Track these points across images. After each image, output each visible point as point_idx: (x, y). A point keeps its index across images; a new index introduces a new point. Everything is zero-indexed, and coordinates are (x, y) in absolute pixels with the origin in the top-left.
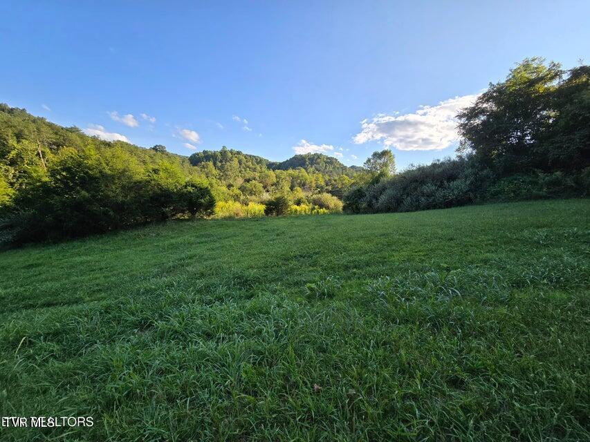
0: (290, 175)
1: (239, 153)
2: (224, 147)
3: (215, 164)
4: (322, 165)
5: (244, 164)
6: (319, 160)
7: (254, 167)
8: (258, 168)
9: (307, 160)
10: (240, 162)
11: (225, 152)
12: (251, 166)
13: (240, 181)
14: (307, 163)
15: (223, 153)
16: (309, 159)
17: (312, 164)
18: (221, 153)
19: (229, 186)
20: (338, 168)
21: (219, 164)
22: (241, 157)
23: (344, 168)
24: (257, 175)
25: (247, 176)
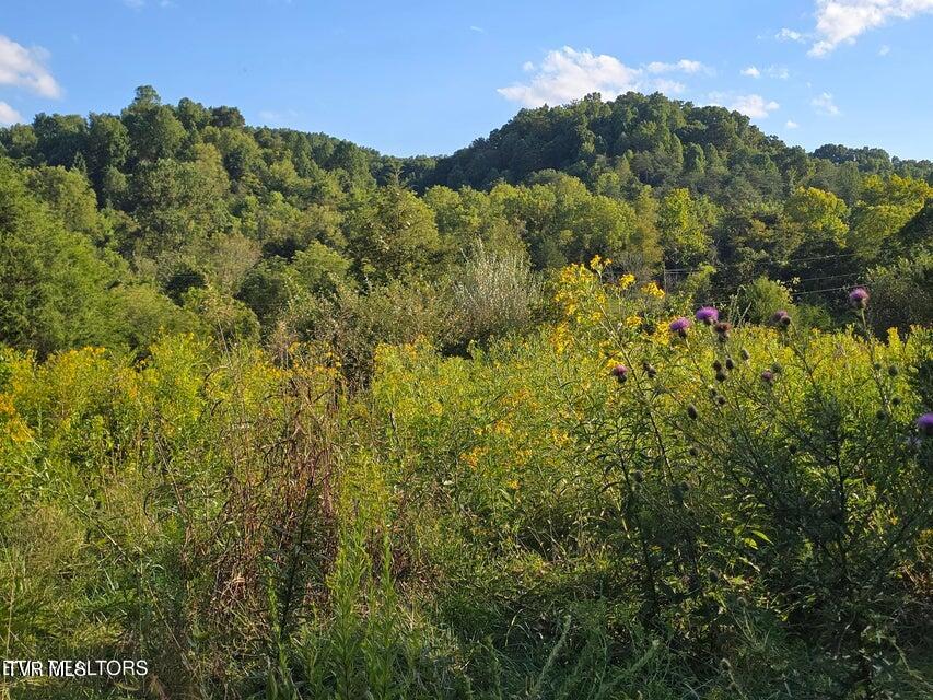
0: (512, 209)
1: (224, 117)
2: (144, 92)
3: (97, 180)
4: (671, 152)
5: (256, 169)
6: (649, 129)
7: (307, 182)
8: (333, 187)
9: (583, 129)
10: (232, 164)
11: (152, 115)
12: (293, 179)
13: (241, 256)
14: (589, 147)
15: (143, 122)
16: (593, 126)
17: (613, 150)
18: (128, 120)
19: (180, 285)
20: (758, 161)
21: (119, 180)
22: (237, 138)
23: (790, 159)
24: (330, 218)
25: (278, 228)
